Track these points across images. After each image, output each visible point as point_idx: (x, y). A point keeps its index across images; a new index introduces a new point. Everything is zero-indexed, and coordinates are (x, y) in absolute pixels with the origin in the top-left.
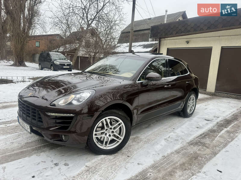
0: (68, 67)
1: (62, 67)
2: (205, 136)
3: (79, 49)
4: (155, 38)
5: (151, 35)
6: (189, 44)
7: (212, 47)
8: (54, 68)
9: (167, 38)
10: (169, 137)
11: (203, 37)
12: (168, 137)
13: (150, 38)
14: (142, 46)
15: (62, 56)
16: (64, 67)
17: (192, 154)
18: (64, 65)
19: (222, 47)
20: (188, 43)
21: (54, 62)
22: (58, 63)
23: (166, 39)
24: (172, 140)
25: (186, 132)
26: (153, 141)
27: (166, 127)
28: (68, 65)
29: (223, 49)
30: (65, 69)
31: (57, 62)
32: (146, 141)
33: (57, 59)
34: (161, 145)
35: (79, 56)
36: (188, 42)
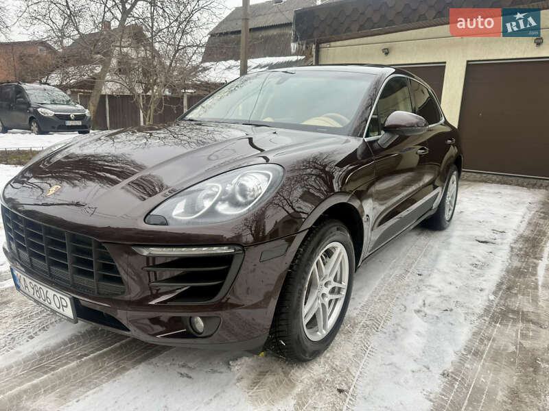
0: (79, 123)
1: (61, 122)
2: (509, 289)
3: (105, 76)
4: (305, 42)
5: (295, 35)
6: (389, 55)
7: (445, 63)
8: (38, 126)
9: (335, 41)
10: (424, 304)
11: (424, 37)
12: (421, 302)
13: (295, 41)
14: (265, 66)
15: (59, 94)
16: (69, 123)
17: (514, 352)
18: (68, 118)
19: (468, 61)
20: (387, 54)
21: (39, 110)
22: (50, 113)
23: (333, 44)
24: (436, 313)
25: (459, 283)
26: (389, 323)
27: (398, 272)
28: (77, 118)
29: (472, 68)
30: (71, 129)
31: (48, 111)
32: (368, 323)
33: (45, 102)
34: (418, 334)
35: (105, 95)
36: (387, 52)
